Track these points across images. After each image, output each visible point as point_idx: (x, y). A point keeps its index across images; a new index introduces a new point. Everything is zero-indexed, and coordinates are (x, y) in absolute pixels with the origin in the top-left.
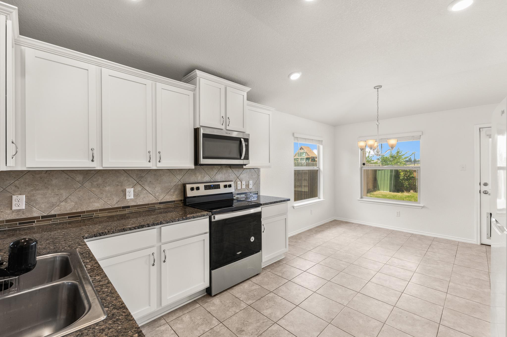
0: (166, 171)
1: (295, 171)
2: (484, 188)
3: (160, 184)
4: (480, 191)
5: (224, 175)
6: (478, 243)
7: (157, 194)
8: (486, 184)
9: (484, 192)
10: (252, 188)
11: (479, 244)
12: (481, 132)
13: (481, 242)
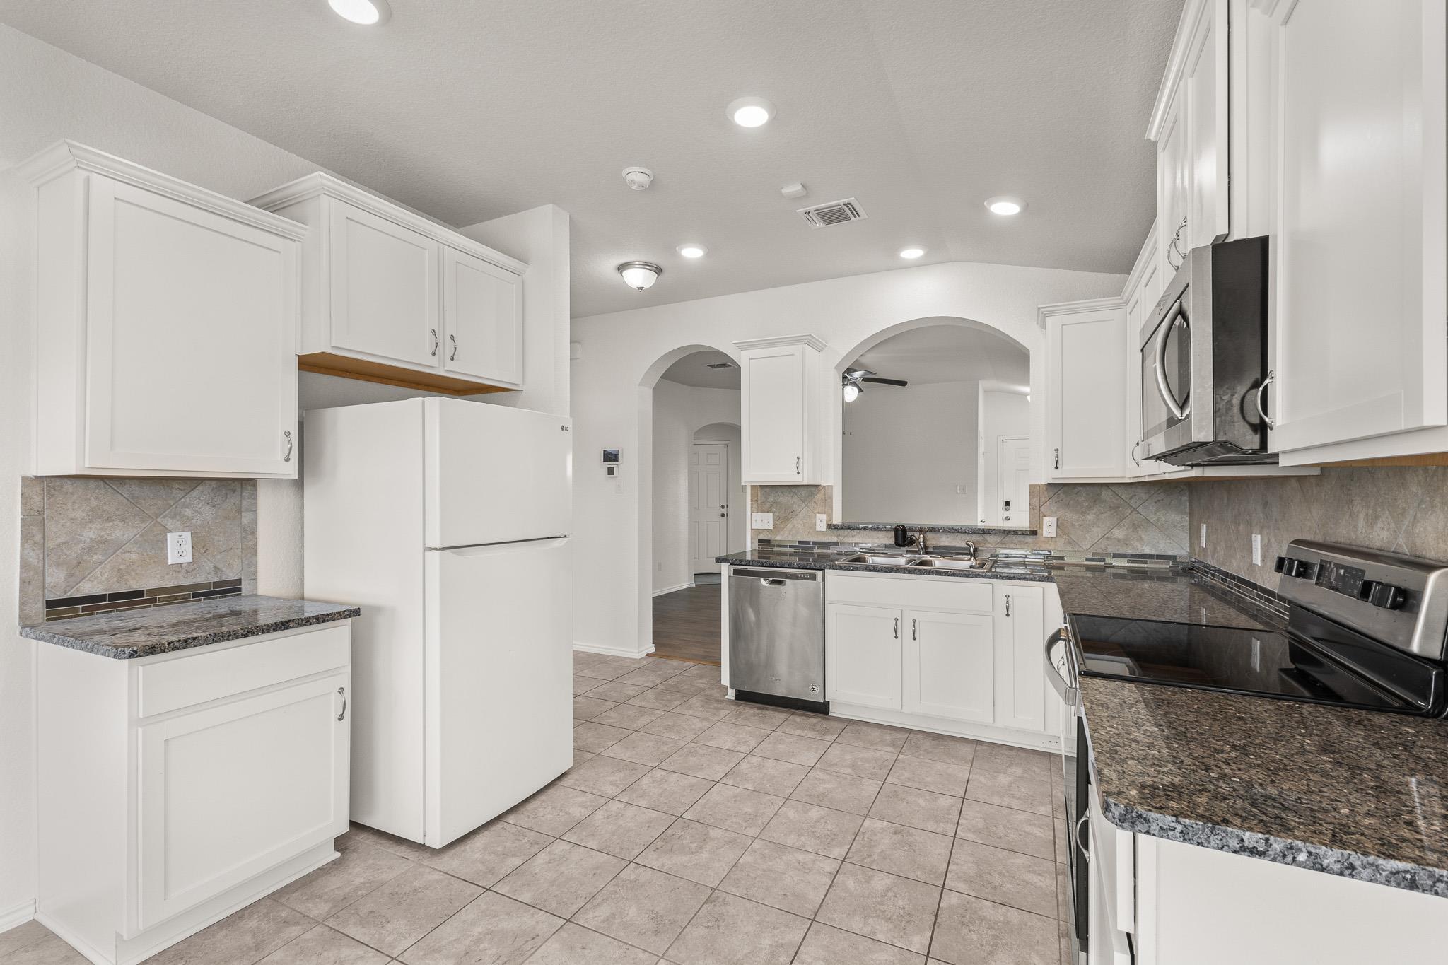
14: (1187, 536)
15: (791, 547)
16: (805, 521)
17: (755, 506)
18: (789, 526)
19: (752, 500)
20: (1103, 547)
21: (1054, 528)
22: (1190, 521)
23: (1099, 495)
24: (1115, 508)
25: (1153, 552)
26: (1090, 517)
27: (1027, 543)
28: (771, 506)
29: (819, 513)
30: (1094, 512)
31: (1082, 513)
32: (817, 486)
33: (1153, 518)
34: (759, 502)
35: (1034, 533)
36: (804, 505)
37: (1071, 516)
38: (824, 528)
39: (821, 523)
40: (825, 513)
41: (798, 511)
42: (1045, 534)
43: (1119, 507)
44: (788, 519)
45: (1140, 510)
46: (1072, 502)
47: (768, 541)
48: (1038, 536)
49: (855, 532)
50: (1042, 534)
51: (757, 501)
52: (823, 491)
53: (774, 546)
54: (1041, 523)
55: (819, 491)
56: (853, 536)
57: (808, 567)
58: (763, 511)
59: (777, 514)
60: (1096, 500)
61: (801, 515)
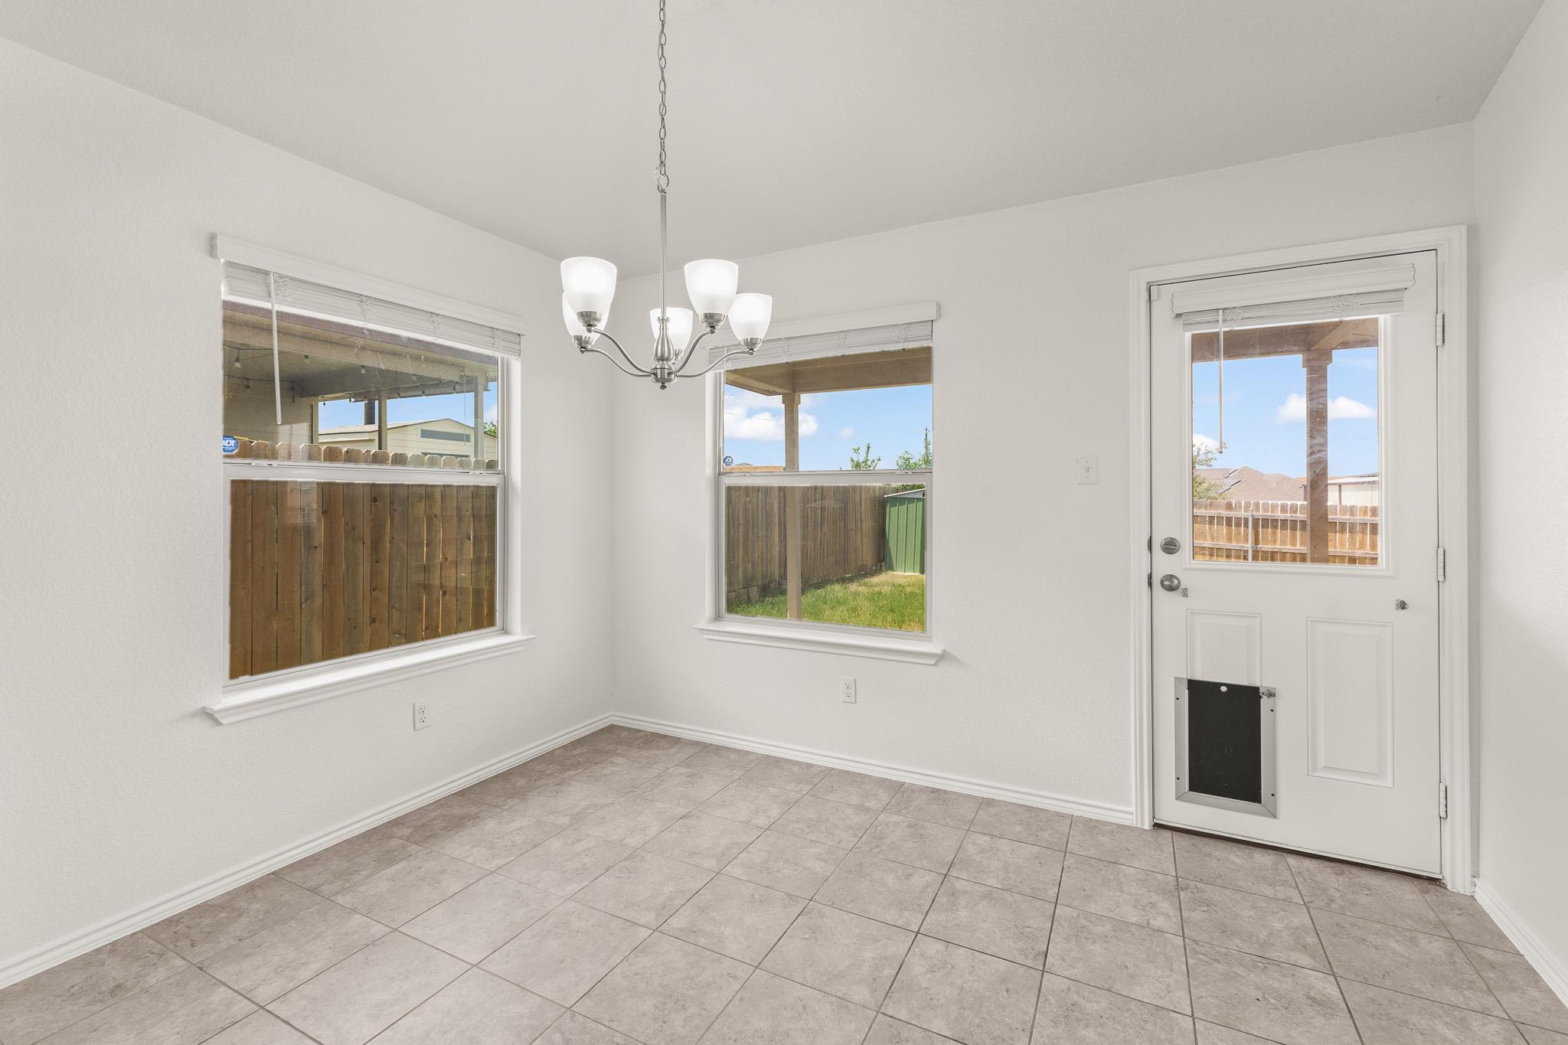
1: (235, 483)
2: (1165, 565)
4: (1150, 577)
6: (1143, 822)
8: (1170, 547)
9: (1167, 583)
11: (1147, 826)
12: (1154, 304)
13: (1154, 817)
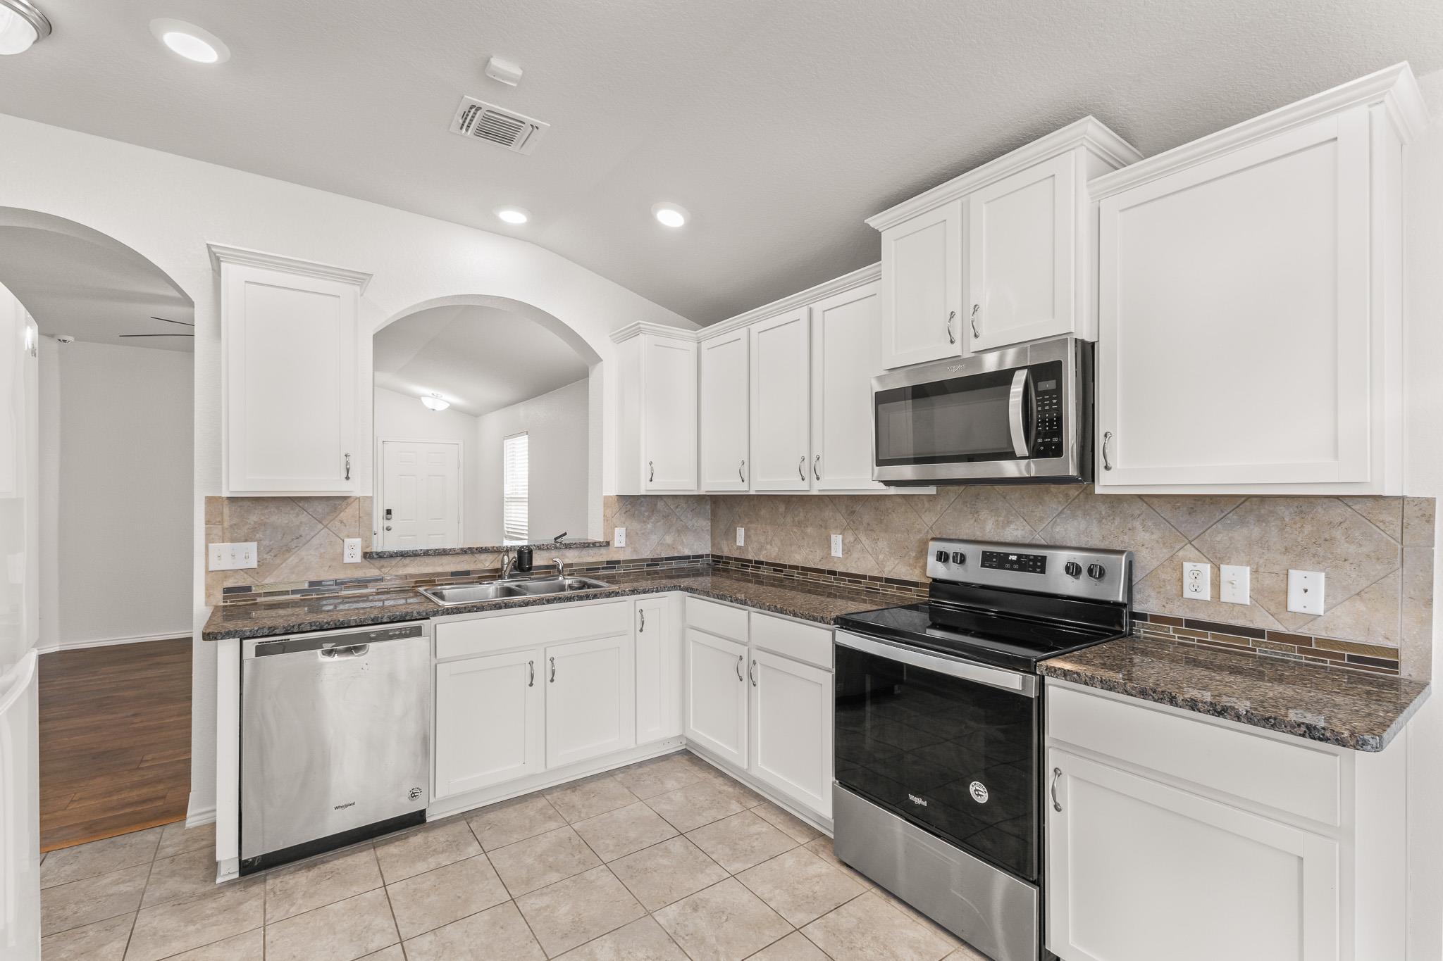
0: (899, 500)
3: (886, 531)
5: (1100, 522)
7: (881, 557)
10: (1322, 614)
14: (709, 537)
15: (294, 592)
16: (322, 551)
17: (217, 530)
18: (293, 560)
19: (208, 522)
20: (659, 553)
21: (623, 538)
22: (711, 525)
23: (656, 505)
24: (666, 517)
25: (690, 554)
26: (650, 526)
27: (601, 554)
28: (254, 530)
29: (348, 537)
30: (652, 521)
31: (644, 522)
32: (345, 498)
33: (690, 524)
34: (226, 525)
35: (608, 544)
36: (320, 526)
37: (636, 526)
38: (358, 558)
39: (353, 550)
40: (359, 536)
41: (308, 538)
42: (617, 544)
43: (668, 516)
44: (289, 550)
45: (682, 518)
46: (636, 512)
47: (248, 589)
48: (610, 547)
49: (407, 561)
50: (614, 544)
51: (221, 523)
52: (356, 505)
53: (259, 595)
54: (613, 534)
55: (348, 505)
56: (405, 566)
57: (408, 618)
58: (233, 540)
59: (266, 543)
60: (653, 510)
61: (315, 541)
